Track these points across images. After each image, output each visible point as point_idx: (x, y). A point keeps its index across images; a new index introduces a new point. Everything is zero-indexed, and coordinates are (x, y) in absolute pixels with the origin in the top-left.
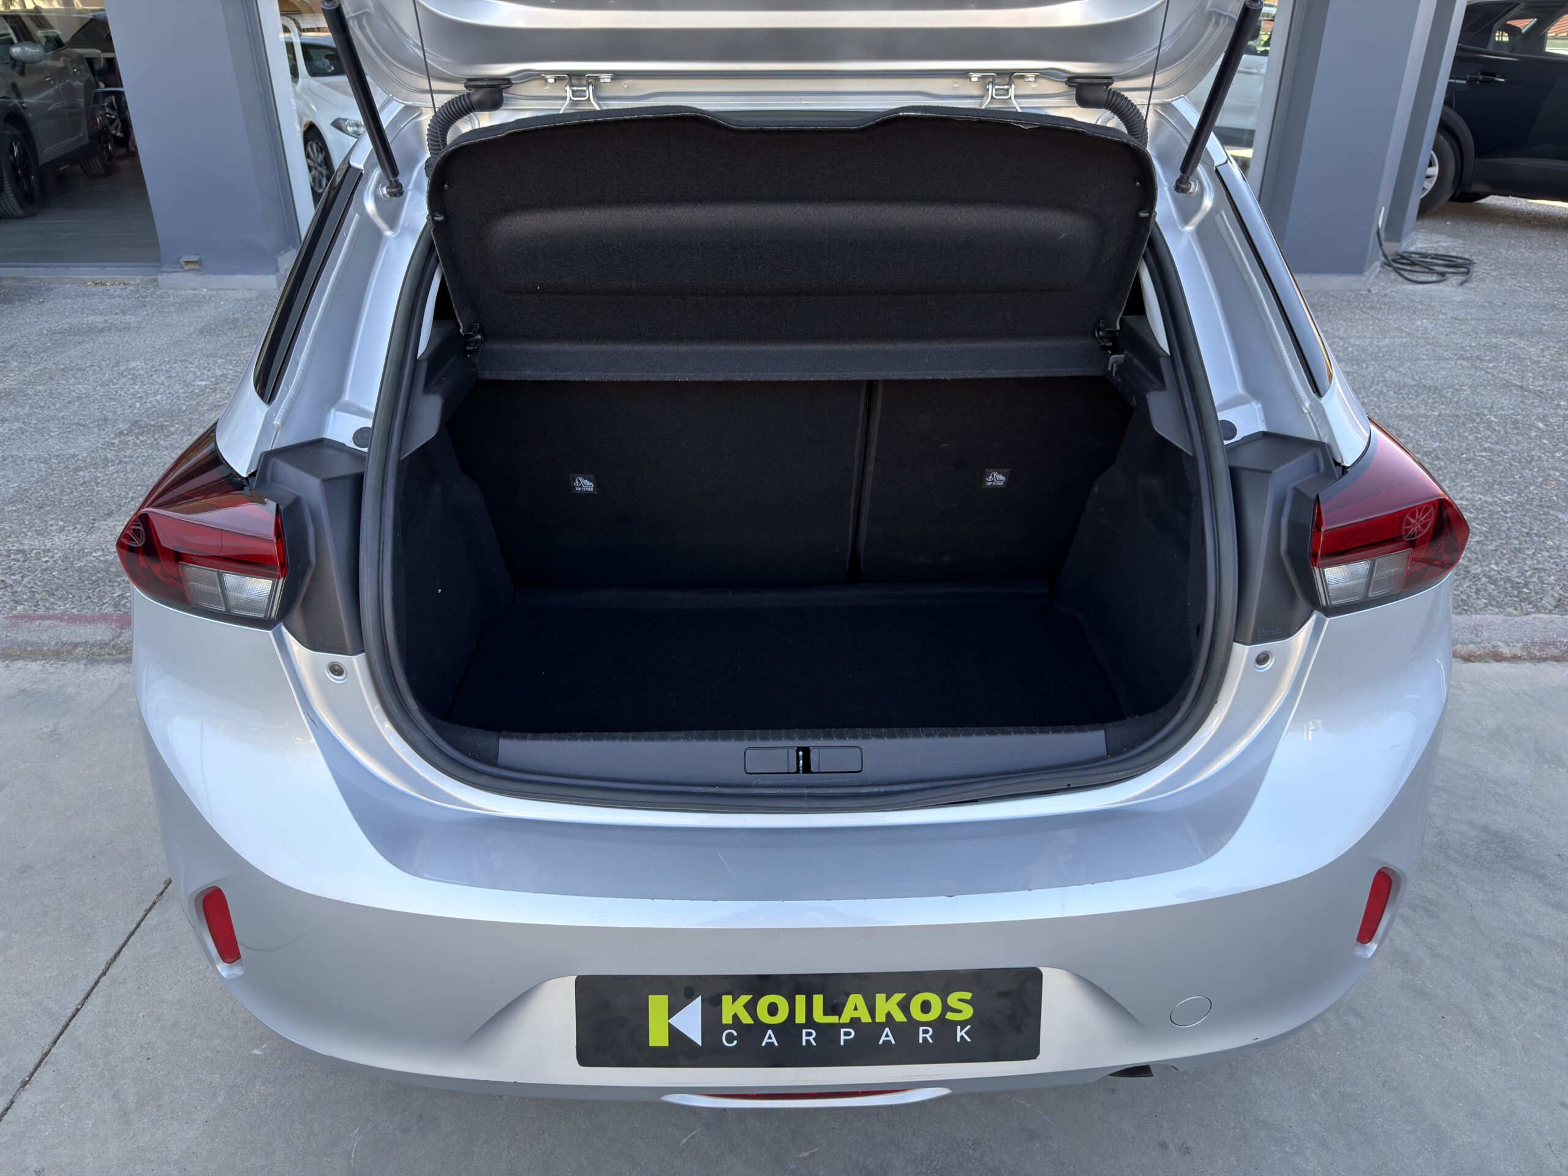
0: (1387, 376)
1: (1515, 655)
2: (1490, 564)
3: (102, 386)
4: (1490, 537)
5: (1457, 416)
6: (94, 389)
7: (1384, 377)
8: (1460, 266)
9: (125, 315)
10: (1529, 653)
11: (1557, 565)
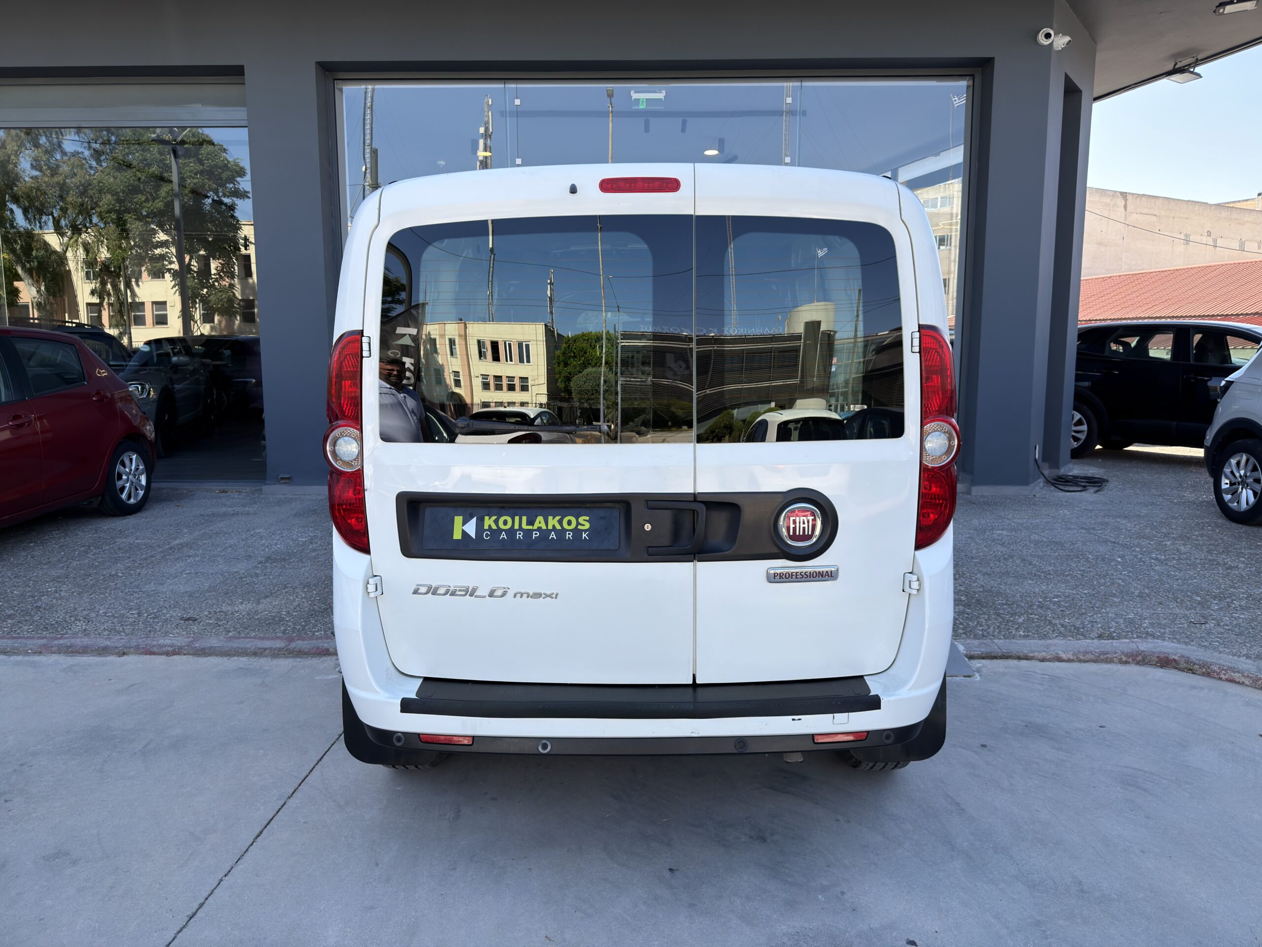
0: (1032, 538)
1: (1070, 659)
2: (1065, 619)
3: (242, 540)
4: (1069, 608)
5: (1069, 556)
6: (239, 542)
7: (1029, 537)
8: (1096, 483)
9: (245, 507)
10: (1078, 658)
11: (1104, 620)
